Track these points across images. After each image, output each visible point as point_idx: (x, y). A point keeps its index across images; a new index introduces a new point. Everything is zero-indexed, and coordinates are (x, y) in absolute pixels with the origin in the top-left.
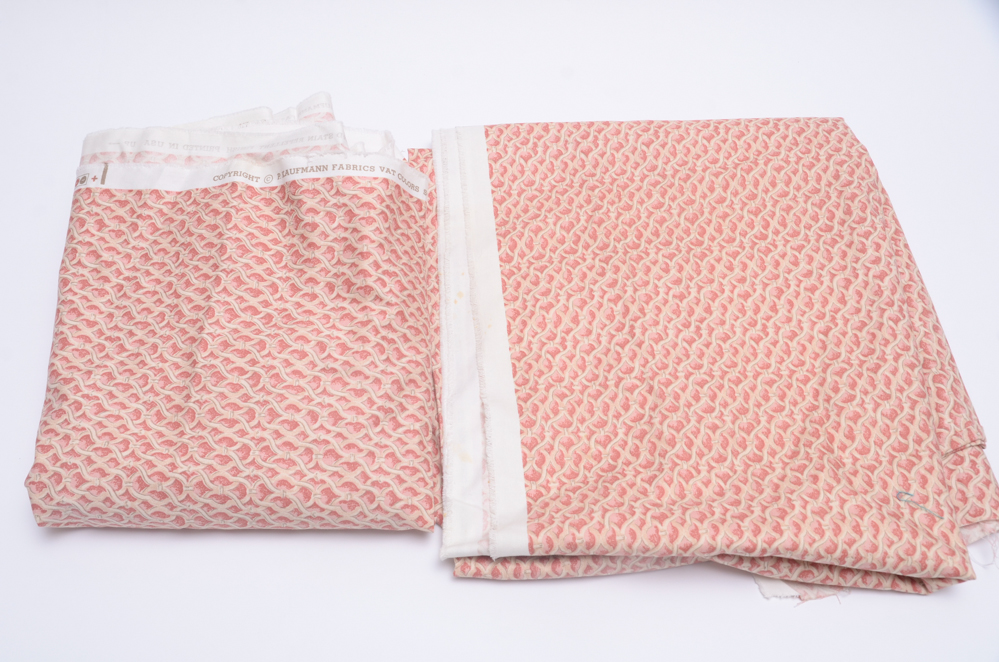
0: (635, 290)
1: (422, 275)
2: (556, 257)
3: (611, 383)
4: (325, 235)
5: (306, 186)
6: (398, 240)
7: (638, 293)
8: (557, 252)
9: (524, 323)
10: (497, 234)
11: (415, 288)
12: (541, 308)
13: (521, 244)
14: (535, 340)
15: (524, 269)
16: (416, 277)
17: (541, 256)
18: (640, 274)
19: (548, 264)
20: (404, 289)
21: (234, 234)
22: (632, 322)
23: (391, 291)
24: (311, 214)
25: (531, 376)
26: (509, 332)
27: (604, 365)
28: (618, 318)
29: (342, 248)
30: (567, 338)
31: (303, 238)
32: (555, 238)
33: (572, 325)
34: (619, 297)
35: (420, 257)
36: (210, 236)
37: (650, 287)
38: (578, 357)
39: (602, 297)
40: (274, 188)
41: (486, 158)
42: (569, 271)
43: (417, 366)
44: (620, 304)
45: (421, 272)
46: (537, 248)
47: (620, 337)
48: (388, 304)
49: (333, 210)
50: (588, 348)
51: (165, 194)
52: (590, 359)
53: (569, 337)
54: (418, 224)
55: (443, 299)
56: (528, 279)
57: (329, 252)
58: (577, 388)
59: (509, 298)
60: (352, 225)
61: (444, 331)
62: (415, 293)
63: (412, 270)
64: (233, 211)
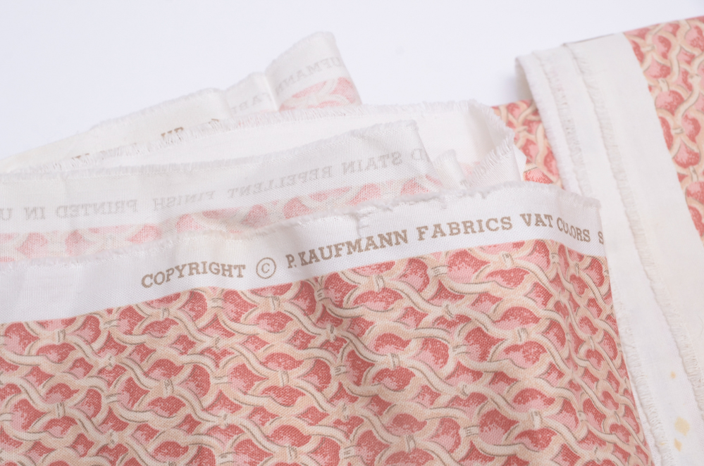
4: (430, 394)
5: (364, 284)
21: (222, 417)
24: (388, 349)
29: (476, 420)
31: (380, 404)
36: (168, 427)
40: (283, 289)
41: (653, 107)
49: (438, 333)
51: (38, 329)
57: (446, 432)
60: (489, 366)
64: (207, 362)
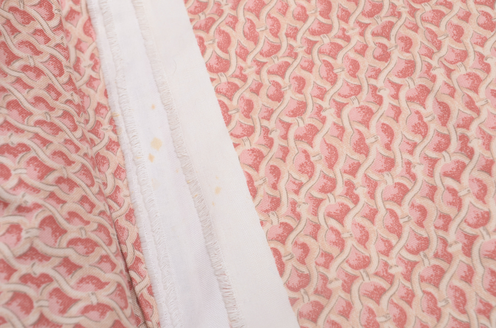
0: (449, 72)
1: (78, 134)
2: (298, 44)
3: (456, 249)
6: (19, 80)
7: (455, 76)
8: (299, 36)
9: (276, 172)
10: (195, 28)
11: (69, 163)
12: (298, 138)
13: (237, 36)
14: (301, 198)
15: (252, 78)
16: (68, 141)
17: (275, 49)
18: (448, 43)
19: (289, 60)
20: (45, 171)
22: (460, 131)
23: (21, 183)
25: (312, 267)
26: (254, 192)
27: (432, 218)
28: (434, 126)
30: (355, 181)
32: (289, 14)
33: (357, 157)
34: (424, 91)
35: (69, 102)
37: (471, 60)
38: (382, 212)
39: (396, 97)
42: (327, 64)
43: (103, 314)
44: (430, 101)
45: (75, 128)
46: (265, 36)
47: (447, 161)
48: (22, 209)
50: (395, 191)
52: (404, 210)
53: (358, 180)
54: (52, 43)
55: (129, 158)
56: (263, 92)
58: (397, 270)
59: (239, 131)
61: (142, 215)
62: (71, 172)
63: (56, 130)
